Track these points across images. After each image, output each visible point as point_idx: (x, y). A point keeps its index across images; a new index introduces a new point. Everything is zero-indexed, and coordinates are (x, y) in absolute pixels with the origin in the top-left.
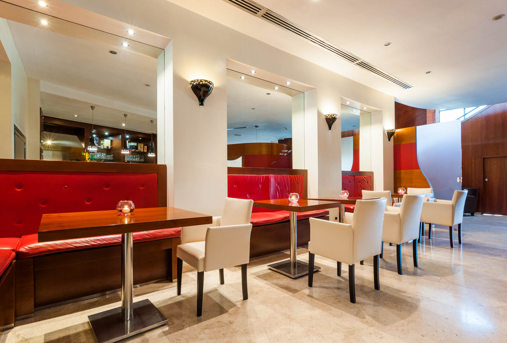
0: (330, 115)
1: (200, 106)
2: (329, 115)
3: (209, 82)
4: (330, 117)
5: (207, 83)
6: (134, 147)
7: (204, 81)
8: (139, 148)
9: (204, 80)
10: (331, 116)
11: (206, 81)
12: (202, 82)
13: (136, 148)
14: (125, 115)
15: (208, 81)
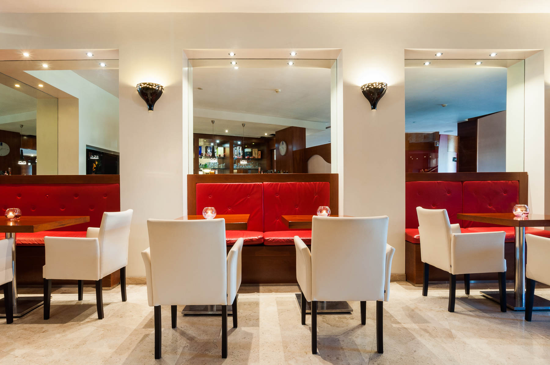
0: (366, 85)
1: (149, 111)
2: (366, 87)
3: (149, 84)
4: (368, 89)
5: (146, 86)
6: (248, 153)
7: (143, 85)
8: (254, 155)
9: (143, 83)
10: (368, 87)
11: (144, 84)
12: (141, 85)
13: (251, 154)
14: (213, 122)
15: (147, 83)
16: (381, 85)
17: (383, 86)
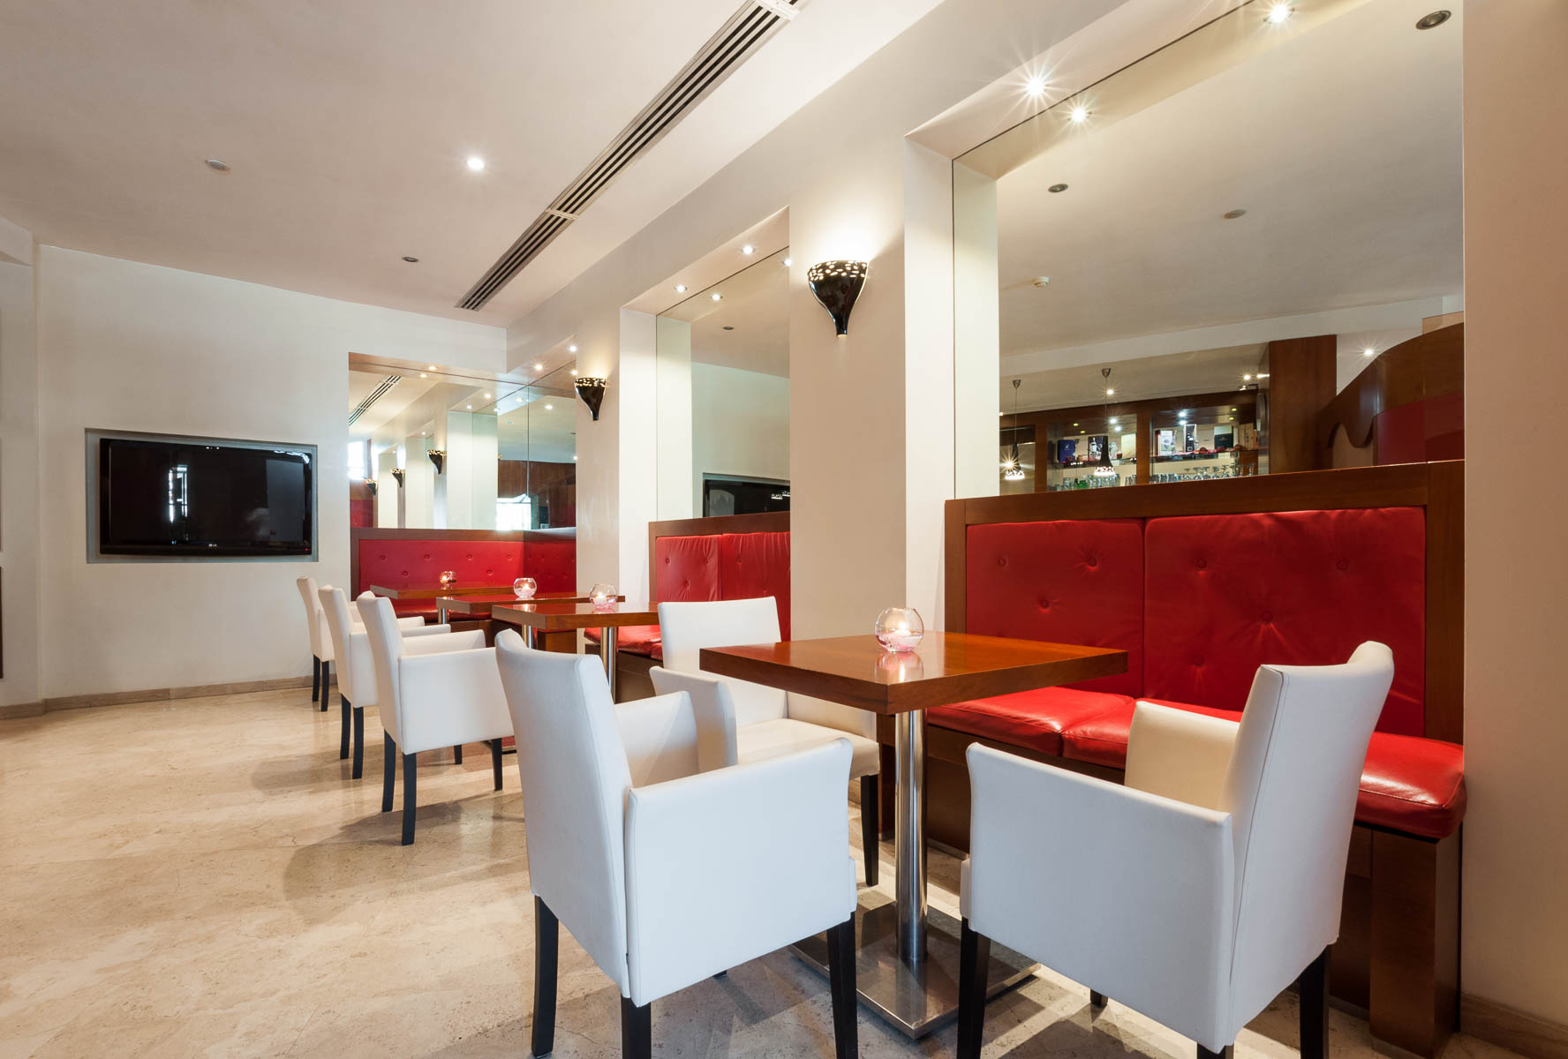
16: (823, 272)
17: (828, 271)
